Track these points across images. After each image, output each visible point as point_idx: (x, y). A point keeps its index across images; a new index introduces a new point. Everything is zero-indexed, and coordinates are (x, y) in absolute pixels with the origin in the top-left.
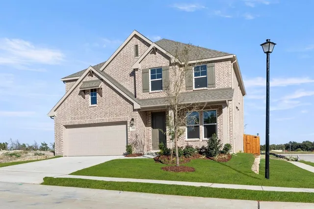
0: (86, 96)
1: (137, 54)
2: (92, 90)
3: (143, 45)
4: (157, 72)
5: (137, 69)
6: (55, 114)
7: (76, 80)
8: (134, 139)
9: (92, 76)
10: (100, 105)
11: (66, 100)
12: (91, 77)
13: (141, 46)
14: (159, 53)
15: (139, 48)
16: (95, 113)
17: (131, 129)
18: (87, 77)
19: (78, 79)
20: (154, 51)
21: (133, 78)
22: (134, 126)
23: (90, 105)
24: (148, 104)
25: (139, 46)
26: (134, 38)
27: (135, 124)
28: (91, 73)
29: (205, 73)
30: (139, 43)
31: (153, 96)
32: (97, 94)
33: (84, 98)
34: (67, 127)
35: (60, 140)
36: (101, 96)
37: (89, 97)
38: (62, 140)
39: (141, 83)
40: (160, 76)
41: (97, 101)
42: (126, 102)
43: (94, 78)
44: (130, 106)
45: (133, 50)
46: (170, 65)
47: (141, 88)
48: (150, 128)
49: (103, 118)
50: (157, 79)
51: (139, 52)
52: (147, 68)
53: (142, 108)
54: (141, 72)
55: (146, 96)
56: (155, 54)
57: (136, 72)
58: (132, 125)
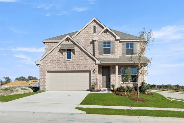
0: (64, 53)
1: (95, 31)
2: (68, 50)
3: (98, 26)
4: (107, 44)
5: (96, 41)
6: (41, 63)
7: (57, 42)
8: (95, 81)
9: (69, 41)
10: (74, 60)
11: (49, 55)
12: (67, 42)
13: (98, 27)
14: (109, 33)
15: (96, 28)
16: (70, 64)
17: (93, 75)
18: (65, 41)
19: (59, 42)
20: (107, 31)
21: (92, 45)
22: (95, 74)
23: (66, 59)
24: (104, 62)
25: (96, 27)
26: (94, 22)
27: (96, 72)
28: (68, 39)
29: (132, 47)
30: (96, 25)
31: (105, 57)
32: (72, 53)
33: (63, 54)
34: (48, 72)
35: (44, 80)
36: (74, 54)
37: (65, 54)
38: (46, 81)
39: (98, 49)
40: (109, 46)
41: (72, 57)
42: (91, 59)
43: (70, 42)
44: (93, 62)
45: (92, 29)
46: (115, 41)
47: (98, 52)
48: (101, 75)
49: (75, 68)
50: (107, 47)
51: (96, 31)
52: (102, 40)
53: (101, 64)
54: (98, 42)
55: (101, 56)
56: (107, 33)
57: (95, 42)
58: (94, 73)
